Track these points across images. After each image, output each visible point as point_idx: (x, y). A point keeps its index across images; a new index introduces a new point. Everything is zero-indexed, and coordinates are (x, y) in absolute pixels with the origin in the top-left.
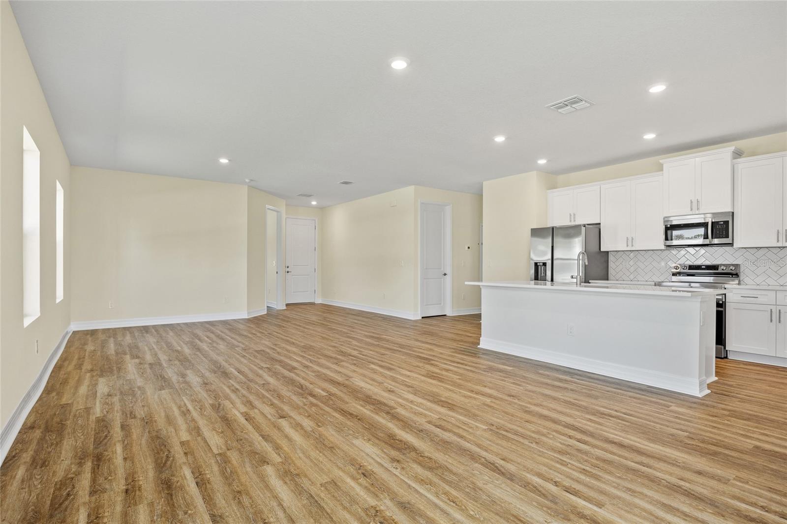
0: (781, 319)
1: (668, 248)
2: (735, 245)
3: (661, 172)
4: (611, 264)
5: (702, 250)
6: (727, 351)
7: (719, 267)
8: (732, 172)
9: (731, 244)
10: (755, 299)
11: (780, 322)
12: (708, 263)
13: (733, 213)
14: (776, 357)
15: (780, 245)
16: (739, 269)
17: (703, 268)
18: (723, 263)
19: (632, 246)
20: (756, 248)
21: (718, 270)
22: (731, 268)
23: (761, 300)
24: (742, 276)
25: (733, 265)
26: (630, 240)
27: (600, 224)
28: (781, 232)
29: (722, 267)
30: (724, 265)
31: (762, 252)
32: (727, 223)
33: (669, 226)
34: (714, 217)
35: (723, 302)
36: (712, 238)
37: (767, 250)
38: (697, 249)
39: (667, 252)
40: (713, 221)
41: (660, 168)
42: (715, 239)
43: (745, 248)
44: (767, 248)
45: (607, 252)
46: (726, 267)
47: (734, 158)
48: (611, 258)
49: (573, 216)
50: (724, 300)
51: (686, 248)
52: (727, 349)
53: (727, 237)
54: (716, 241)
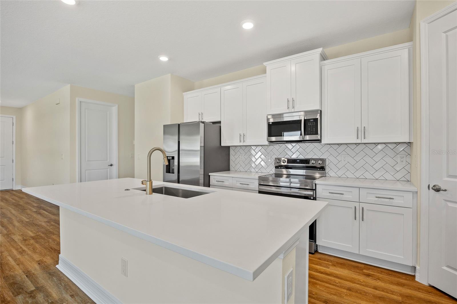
0: (364, 217)
1: (272, 144)
2: (324, 141)
3: (264, 75)
4: (232, 157)
5: (297, 146)
6: (317, 245)
7: (310, 161)
8: (320, 73)
9: (319, 141)
10: (341, 195)
11: (363, 221)
12: (302, 157)
13: (321, 111)
14: (359, 254)
15: (359, 141)
16: (325, 163)
17: (298, 162)
18: (313, 158)
19: (244, 141)
20: (338, 144)
21: (309, 164)
22: (319, 162)
23: (346, 196)
24: (327, 169)
25: (321, 159)
26: (242, 137)
27: (220, 122)
28: (360, 129)
29: (313, 162)
30: (314, 159)
31: (343, 147)
32: (316, 120)
33: (271, 123)
34: (305, 115)
35: (314, 198)
36: (305, 135)
37: (346, 146)
38: (294, 144)
39: (271, 147)
40: (305, 118)
41: (264, 71)
42: (307, 136)
43: (329, 144)
44: (346, 144)
45: (228, 147)
46: (315, 161)
47: (321, 61)
48: (232, 152)
49: (201, 114)
50: (315, 196)
51: (285, 144)
52: (317, 244)
53: (317, 133)
54: (308, 137)
